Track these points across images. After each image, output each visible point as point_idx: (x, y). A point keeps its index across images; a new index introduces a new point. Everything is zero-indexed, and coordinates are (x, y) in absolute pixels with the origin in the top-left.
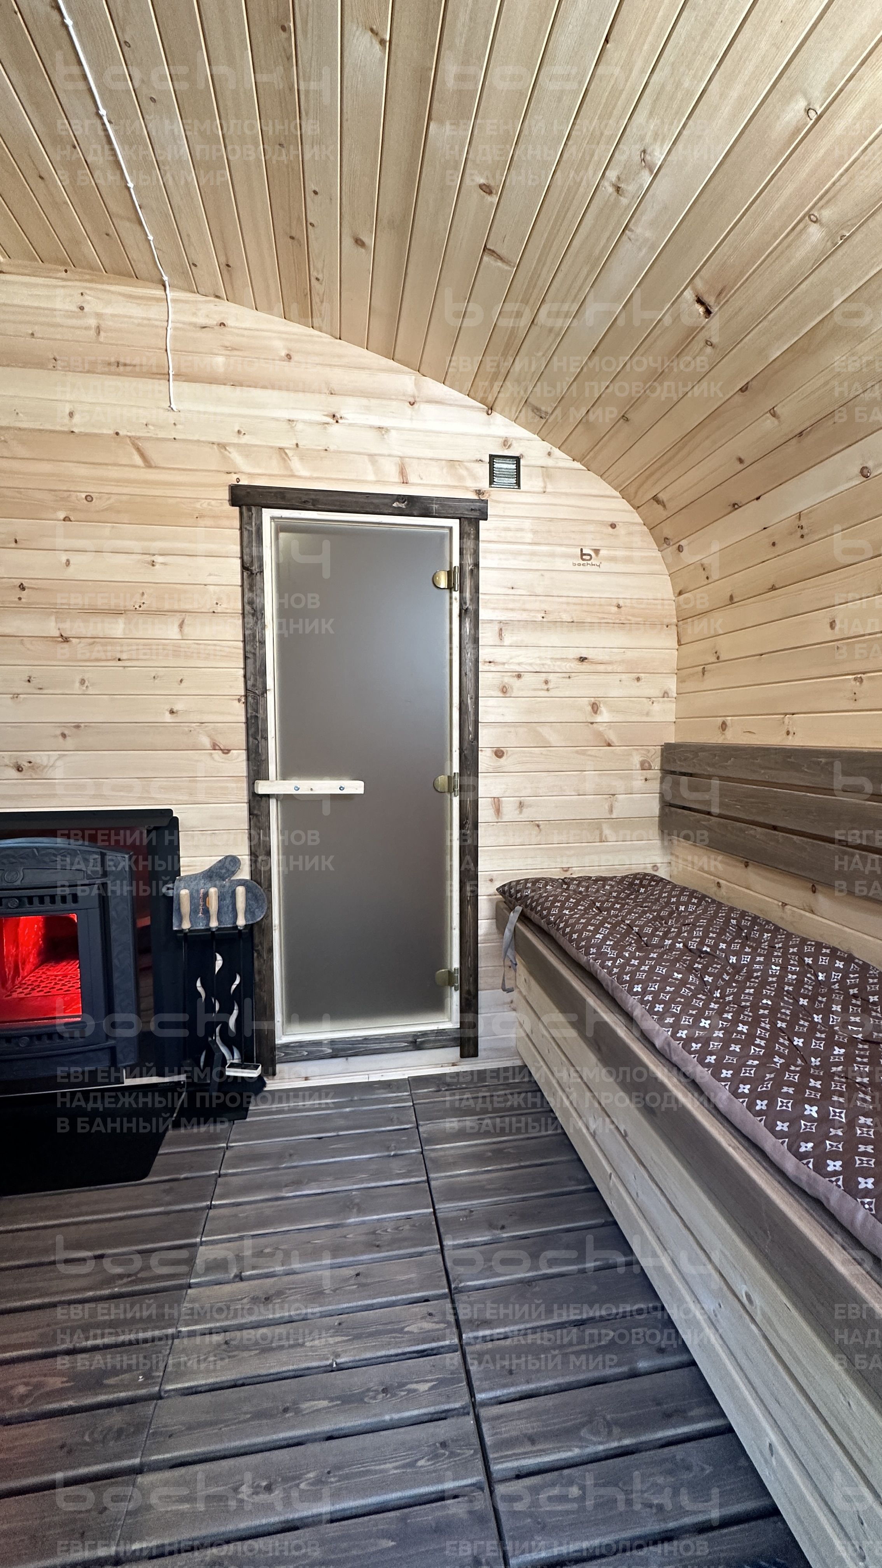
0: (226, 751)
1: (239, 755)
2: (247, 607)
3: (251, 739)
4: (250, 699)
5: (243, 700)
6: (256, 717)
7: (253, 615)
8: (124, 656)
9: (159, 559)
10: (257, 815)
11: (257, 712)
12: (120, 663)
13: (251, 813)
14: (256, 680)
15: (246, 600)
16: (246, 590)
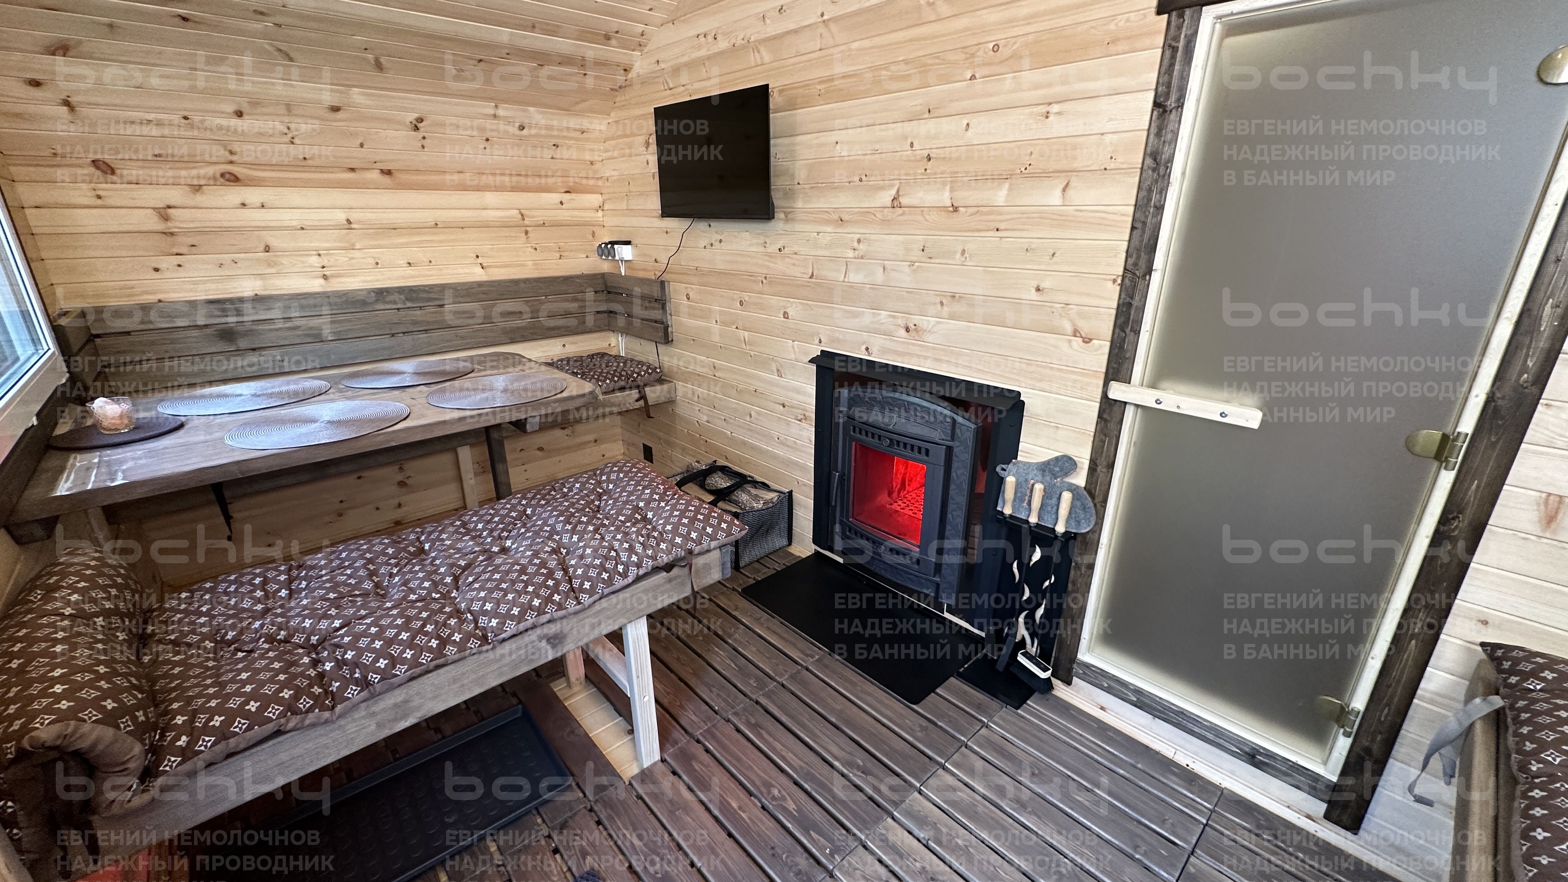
0: (1087, 340)
1: (1101, 346)
2: (1149, 161)
3: (1117, 330)
4: (1127, 281)
5: (1119, 281)
6: (1130, 304)
7: (1154, 170)
8: (1002, 226)
9: (1055, 108)
10: (1106, 421)
11: (1132, 298)
12: (999, 234)
13: (1100, 416)
14: (1138, 258)
15: (1149, 151)
16: (1152, 136)
